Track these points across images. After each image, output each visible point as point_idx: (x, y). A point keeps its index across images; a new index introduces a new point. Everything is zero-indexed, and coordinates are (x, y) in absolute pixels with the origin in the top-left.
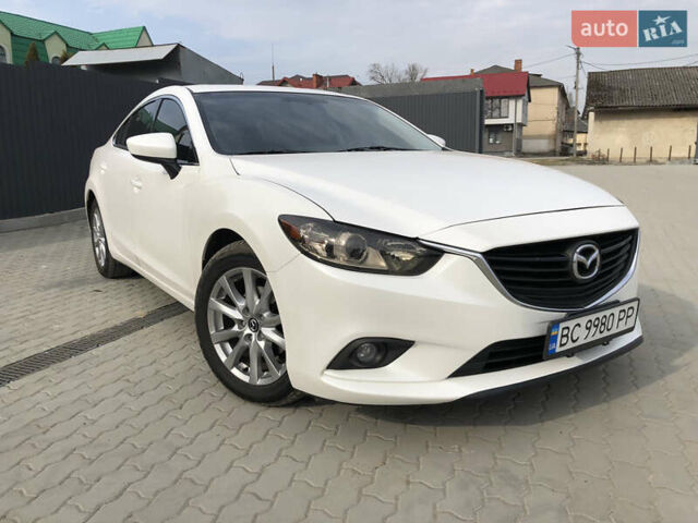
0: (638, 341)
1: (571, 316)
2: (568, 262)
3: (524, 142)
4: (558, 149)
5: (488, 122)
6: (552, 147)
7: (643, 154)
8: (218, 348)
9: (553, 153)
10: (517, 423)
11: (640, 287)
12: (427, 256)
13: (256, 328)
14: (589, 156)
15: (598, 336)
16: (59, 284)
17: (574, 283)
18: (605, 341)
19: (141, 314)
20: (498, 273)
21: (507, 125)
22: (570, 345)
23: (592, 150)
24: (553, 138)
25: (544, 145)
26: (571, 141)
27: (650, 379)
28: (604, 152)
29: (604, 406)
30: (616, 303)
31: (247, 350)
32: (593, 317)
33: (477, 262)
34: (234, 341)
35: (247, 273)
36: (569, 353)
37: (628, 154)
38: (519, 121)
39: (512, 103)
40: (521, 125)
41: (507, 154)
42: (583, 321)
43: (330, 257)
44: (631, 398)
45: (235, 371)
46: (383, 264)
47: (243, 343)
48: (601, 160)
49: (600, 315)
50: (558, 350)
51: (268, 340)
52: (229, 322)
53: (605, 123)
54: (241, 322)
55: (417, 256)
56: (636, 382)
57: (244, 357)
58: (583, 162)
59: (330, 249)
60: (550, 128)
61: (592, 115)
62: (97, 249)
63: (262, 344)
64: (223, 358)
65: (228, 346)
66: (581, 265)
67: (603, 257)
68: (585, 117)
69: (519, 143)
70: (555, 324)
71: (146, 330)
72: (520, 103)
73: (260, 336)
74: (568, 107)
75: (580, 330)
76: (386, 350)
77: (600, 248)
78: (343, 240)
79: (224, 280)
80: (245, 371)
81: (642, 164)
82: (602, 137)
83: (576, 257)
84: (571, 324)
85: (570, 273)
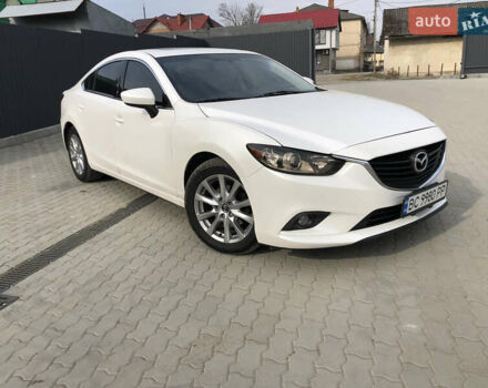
0: (446, 204)
1: (415, 193)
2: (411, 163)
3: (338, 62)
4: (362, 67)
5: (317, 47)
6: (357, 65)
7: (424, 70)
8: (202, 223)
9: (358, 70)
10: (384, 254)
11: (447, 173)
12: (336, 164)
13: (227, 210)
14: (385, 72)
15: (428, 203)
16: (54, 189)
17: (415, 174)
18: (430, 206)
19: (123, 205)
20: (376, 171)
21: (325, 50)
22: (414, 209)
23: (388, 67)
24: (358, 58)
25: (351, 64)
26: (370, 60)
27: (450, 225)
28: (396, 69)
29: (427, 242)
30: (436, 184)
31: (222, 223)
32: (425, 193)
33: (365, 166)
34: (212, 219)
35: (221, 178)
36: (413, 214)
37: (413, 71)
38: (334, 46)
39: (328, 33)
40: (335, 50)
41: (325, 71)
42: (420, 195)
43: (280, 167)
44: (442, 237)
45: (214, 236)
46: (311, 170)
47: (218, 219)
48: (394, 76)
49: (428, 191)
50: (408, 212)
51: (236, 217)
52: (208, 207)
53: (397, 48)
54: (216, 207)
55: (329, 164)
56: (443, 227)
57: (220, 228)
58: (382, 77)
59: (280, 163)
60: (355, 51)
61: (387, 42)
62: (74, 163)
63: (232, 219)
64: (205, 229)
65: (207, 222)
66: (418, 164)
67: (429, 158)
68: (382, 42)
69: (334, 63)
70: (407, 198)
71: (133, 216)
72: (334, 32)
73: (230, 214)
74: (367, 34)
75: (418, 201)
76: (314, 218)
77: (428, 153)
78: (288, 157)
79: (205, 183)
80: (220, 236)
81: (422, 78)
82: (394, 58)
83: (416, 159)
84: (414, 197)
85: (413, 168)
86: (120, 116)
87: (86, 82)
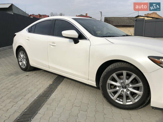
8: (110, 94)
35: (125, 72)
47: (120, 93)
51: (130, 92)
64: (112, 97)
73: (128, 90)
79: (114, 75)
80: (119, 101)
86: (54, 43)
87: (29, 29)
